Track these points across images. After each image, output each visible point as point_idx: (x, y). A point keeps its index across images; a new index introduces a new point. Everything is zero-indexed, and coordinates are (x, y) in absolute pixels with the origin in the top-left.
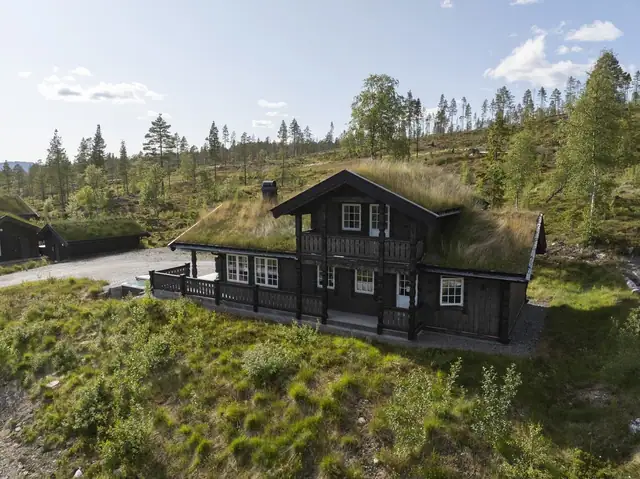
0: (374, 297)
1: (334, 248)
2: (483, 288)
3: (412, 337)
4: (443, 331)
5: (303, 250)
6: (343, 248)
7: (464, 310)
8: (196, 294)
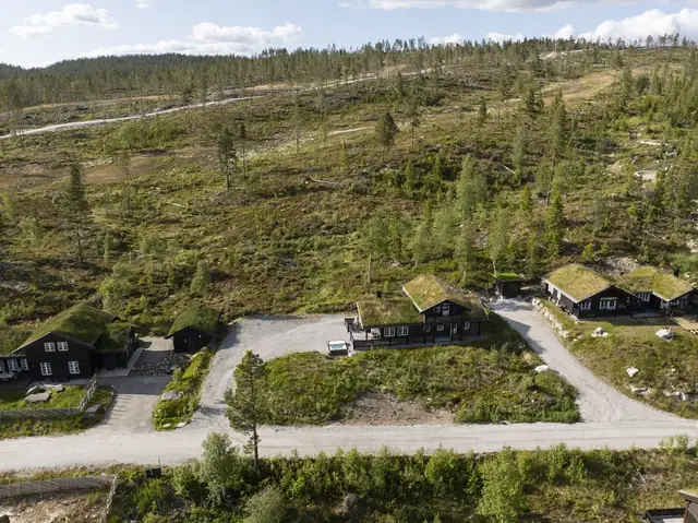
4: (465, 338)
7: (470, 329)
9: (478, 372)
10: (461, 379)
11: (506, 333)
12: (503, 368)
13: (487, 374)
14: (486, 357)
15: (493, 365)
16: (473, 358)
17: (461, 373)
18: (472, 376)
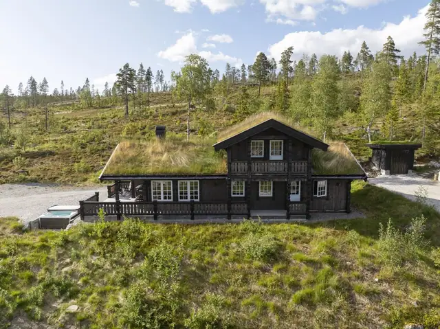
0: (273, 198)
1: (256, 168)
2: (338, 184)
3: (308, 217)
4: (316, 212)
5: (232, 172)
6: (263, 168)
7: (327, 198)
8: (142, 214)
9: (346, 289)
10: (291, 304)
11: (403, 210)
12: (420, 282)
13: (370, 294)
14: (368, 250)
15: (387, 271)
16: (331, 250)
17: (295, 286)
18: (327, 299)
